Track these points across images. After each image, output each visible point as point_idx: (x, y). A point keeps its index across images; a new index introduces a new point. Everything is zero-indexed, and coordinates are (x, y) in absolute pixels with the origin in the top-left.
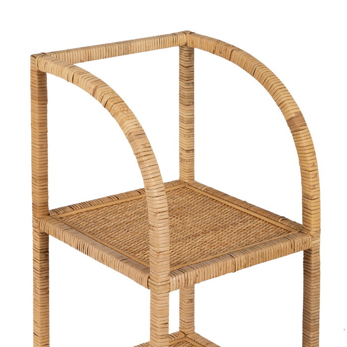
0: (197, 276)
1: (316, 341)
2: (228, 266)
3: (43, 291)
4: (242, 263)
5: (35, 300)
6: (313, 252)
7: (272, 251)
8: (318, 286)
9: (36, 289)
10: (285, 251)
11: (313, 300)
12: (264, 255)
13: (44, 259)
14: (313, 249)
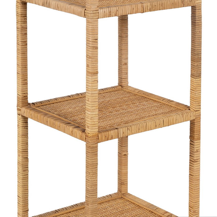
0: (117, 11)
1: (199, 69)
2: (138, 7)
3: (23, 43)
4: (148, 7)
5: (18, 49)
6: (197, 8)
7: (169, 3)
8: (200, 32)
9: (19, 42)
10: (177, 4)
11: (197, 40)
12: (163, 5)
13: (24, 21)
14: (197, 6)
